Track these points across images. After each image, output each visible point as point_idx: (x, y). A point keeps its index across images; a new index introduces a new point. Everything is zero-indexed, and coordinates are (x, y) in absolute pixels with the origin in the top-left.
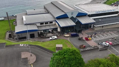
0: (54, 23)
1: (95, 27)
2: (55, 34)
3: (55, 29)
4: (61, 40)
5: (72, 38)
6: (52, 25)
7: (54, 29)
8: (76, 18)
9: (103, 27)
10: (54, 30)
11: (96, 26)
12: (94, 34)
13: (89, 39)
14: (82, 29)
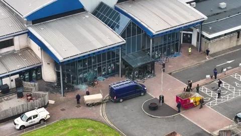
0: (20, 42)
1: (209, 39)
2: (37, 97)
3: (30, 71)
4: (70, 124)
5: (119, 105)
6: (13, 54)
7: (26, 71)
8: (118, 6)
9: (238, 37)
10: (24, 80)
11: (210, 36)
12: (208, 76)
13: (192, 101)
14: (153, 57)
